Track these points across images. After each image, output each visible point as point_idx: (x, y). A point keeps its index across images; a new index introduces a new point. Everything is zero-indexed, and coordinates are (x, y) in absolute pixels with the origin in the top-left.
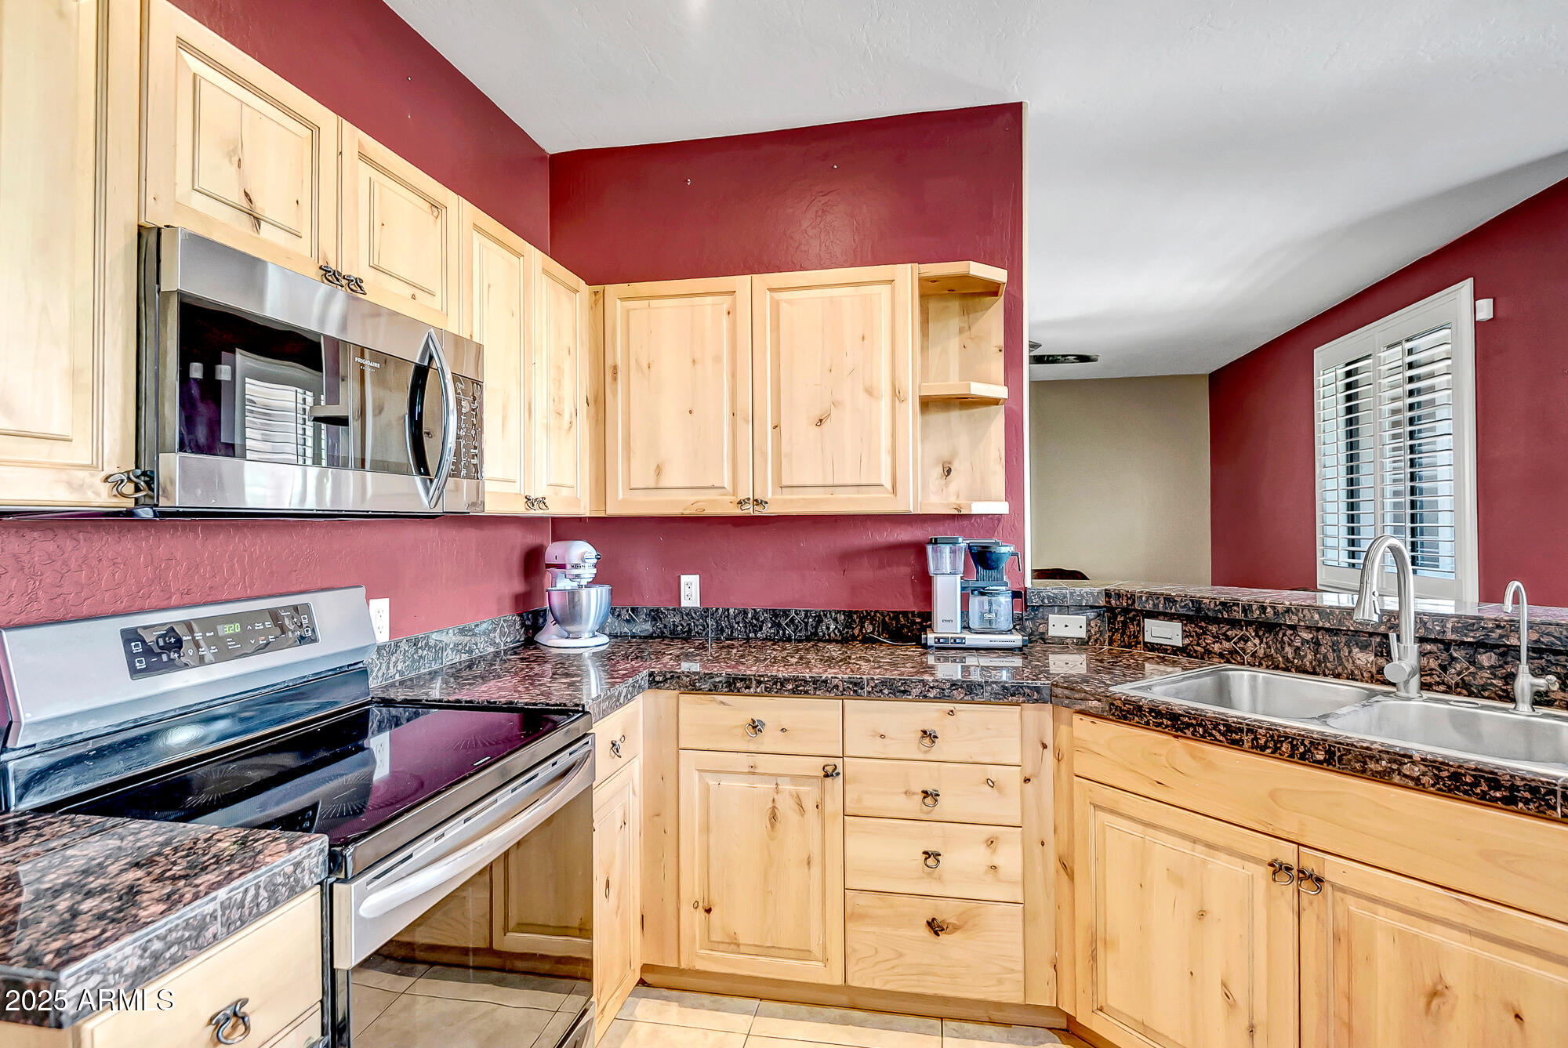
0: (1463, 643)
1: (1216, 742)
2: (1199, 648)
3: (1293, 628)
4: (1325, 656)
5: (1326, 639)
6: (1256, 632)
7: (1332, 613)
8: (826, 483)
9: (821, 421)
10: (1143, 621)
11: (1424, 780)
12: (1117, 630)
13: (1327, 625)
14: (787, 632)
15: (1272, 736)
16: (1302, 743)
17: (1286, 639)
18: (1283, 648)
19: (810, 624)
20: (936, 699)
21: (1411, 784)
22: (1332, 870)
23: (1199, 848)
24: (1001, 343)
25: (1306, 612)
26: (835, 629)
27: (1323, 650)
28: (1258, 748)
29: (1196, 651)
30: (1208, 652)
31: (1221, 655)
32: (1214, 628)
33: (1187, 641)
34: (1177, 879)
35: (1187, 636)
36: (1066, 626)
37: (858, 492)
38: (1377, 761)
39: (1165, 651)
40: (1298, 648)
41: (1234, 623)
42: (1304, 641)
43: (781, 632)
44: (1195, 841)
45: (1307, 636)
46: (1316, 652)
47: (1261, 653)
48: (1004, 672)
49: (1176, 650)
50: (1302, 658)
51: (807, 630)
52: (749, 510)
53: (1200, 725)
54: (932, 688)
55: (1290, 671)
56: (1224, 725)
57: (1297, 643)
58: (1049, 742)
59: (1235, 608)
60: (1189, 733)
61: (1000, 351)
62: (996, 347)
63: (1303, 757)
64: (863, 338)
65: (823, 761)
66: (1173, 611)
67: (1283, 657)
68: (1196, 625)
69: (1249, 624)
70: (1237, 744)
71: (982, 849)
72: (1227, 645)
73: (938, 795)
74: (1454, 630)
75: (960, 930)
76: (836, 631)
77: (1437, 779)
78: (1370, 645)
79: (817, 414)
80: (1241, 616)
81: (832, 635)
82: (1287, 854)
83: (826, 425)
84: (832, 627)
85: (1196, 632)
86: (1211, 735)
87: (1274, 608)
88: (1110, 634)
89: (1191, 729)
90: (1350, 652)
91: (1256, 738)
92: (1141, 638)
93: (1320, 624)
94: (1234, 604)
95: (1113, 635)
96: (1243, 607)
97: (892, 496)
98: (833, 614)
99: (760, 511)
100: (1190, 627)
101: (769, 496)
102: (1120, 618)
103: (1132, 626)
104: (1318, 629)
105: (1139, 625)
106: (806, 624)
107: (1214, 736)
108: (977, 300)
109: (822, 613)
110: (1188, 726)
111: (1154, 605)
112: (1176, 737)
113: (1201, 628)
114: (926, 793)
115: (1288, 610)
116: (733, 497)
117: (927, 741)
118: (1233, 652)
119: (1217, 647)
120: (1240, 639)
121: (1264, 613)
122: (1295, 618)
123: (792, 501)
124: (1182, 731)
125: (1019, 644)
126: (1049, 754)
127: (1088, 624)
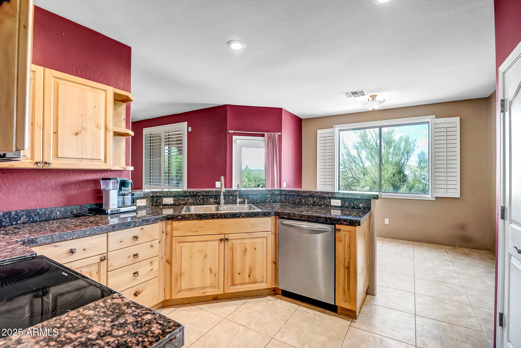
0: (228, 195)
1: (210, 219)
2: (177, 203)
3: (199, 196)
4: (205, 201)
5: (205, 197)
6: (191, 198)
7: (207, 192)
8: (79, 157)
9: (77, 134)
10: (163, 199)
11: (244, 216)
12: (154, 202)
13: (206, 194)
14: (35, 219)
15: (221, 215)
16: (226, 215)
17: (197, 198)
18: (197, 201)
19: (47, 214)
20: (138, 226)
21: (242, 217)
22: (230, 237)
23: (205, 242)
24: (125, 117)
25: (202, 192)
26: (60, 214)
27: (205, 200)
28: (218, 218)
29: (177, 204)
30: (180, 204)
31: (183, 204)
32: (181, 198)
33: (174, 202)
34: (200, 251)
35: (174, 201)
36: (141, 203)
37: (92, 162)
38: (238, 215)
39: (169, 205)
40: (200, 200)
41: (186, 196)
42: (201, 198)
43: (32, 219)
44: (204, 241)
45: (201, 197)
46: (203, 200)
47: (192, 202)
48: (129, 219)
49: (171, 205)
50: (200, 202)
51: (45, 216)
52: (41, 166)
53: (206, 216)
54: (137, 222)
55: (198, 205)
56: (211, 215)
57: (200, 199)
58: (164, 231)
59: (187, 193)
60: (204, 218)
61: (125, 120)
62: (123, 118)
63: (226, 217)
64: (95, 107)
65: (100, 256)
66: (172, 195)
67: (197, 202)
68: (177, 198)
69: (189, 196)
70: (214, 218)
71: (150, 265)
72: (184, 202)
73: (138, 254)
74: (227, 193)
75: (143, 292)
76: (60, 215)
77: (246, 215)
78: (213, 198)
79: (75, 130)
80: (189, 195)
81: (58, 217)
82: (222, 237)
83: (79, 136)
84: (58, 213)
85: (177, 200)
86: (209, 217)
87: (195, 192)
88: (152, 203)
89: (204, 217)
90: (210, 199)
91: (218, 216)
92: (162, 203)
93: (205, 194)
94: (187, 192)
95: (153, 203)
96: (189, 192)
97: (105, 163)
98: (59, 208)
99: (46, 167)
100: (176, 199)
101: (51, 161)
102: (156, 199)
103: (159, 200)
104: (204, 195)
105: (161, 200)
106: (45, 214)
107: (209, 218)
108: (118, 102)
109: (53, 209)
110: (203, 217)
111: (167, 194)
112: (200, 220)
113: (178, 198)
114: (134, 255)
115: (199, 192)
116: (32, 161)
117: (135, 239)
118: (186, 203)
119: (182, 203)
120: (188, 200)
121: (194, 193)
122: (200, 194)
123: (63, 163)
124: (202, 218)
125: (136, 209)
126: (164, 234)
127: (147, 202)
